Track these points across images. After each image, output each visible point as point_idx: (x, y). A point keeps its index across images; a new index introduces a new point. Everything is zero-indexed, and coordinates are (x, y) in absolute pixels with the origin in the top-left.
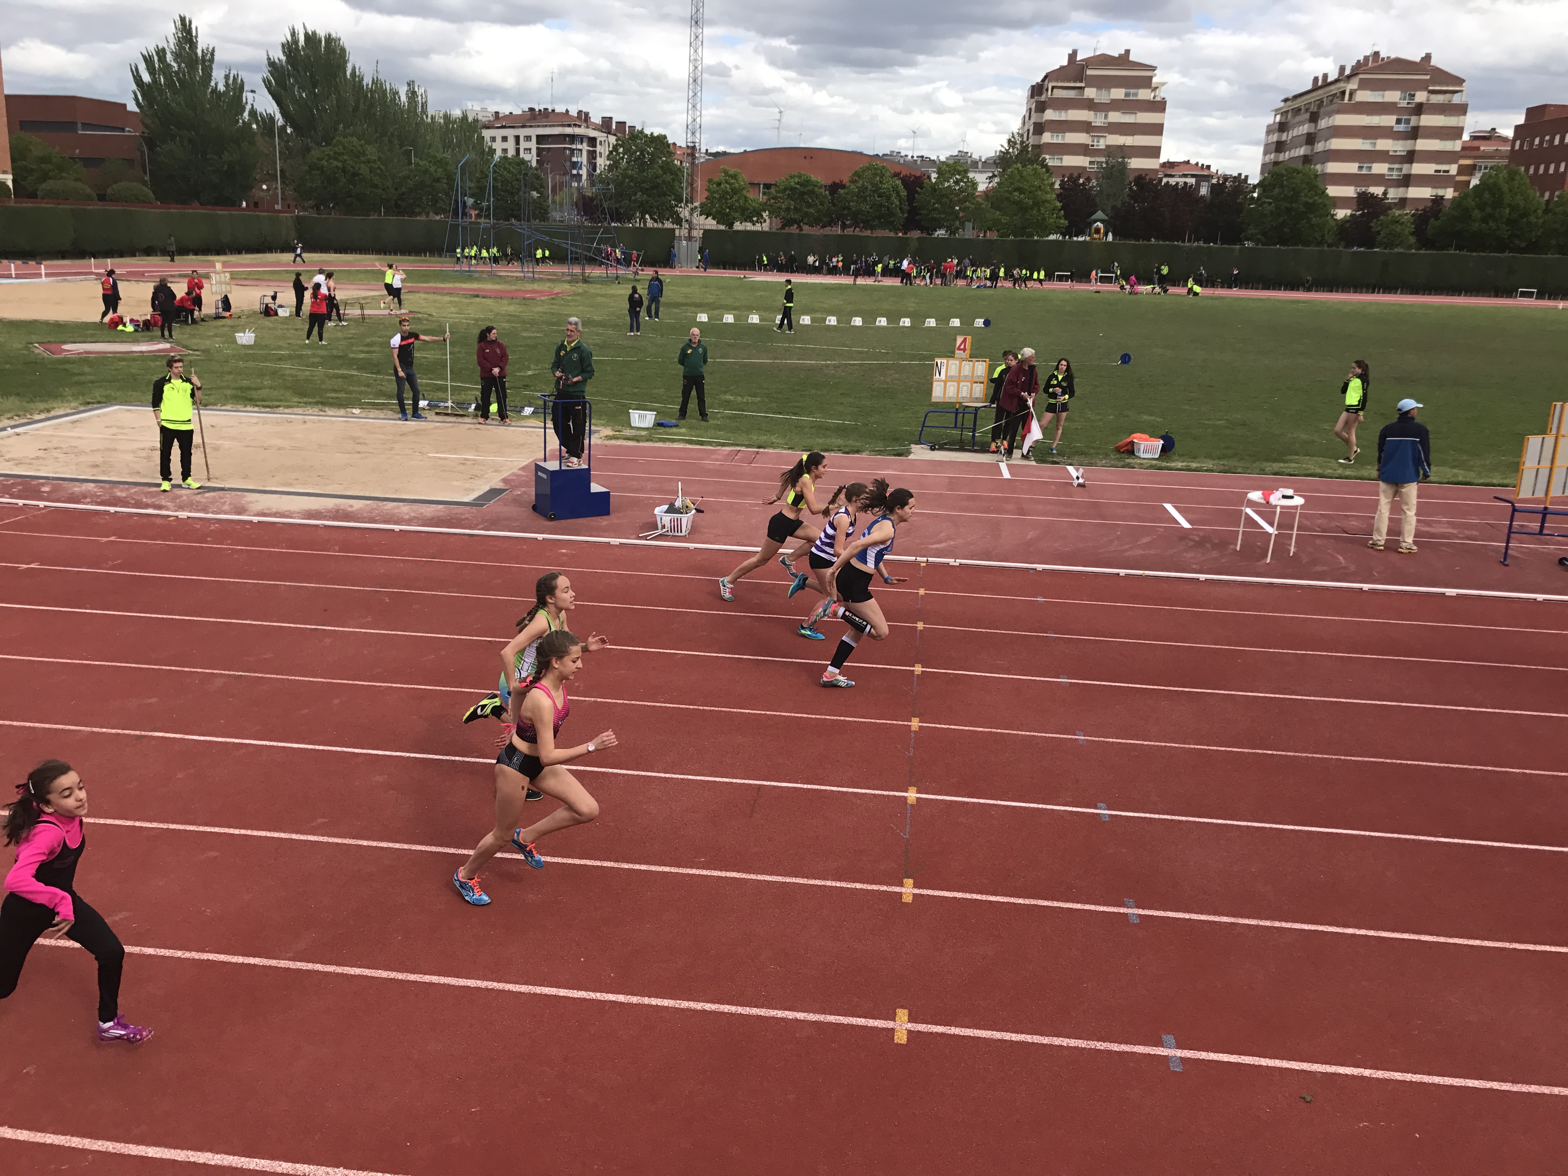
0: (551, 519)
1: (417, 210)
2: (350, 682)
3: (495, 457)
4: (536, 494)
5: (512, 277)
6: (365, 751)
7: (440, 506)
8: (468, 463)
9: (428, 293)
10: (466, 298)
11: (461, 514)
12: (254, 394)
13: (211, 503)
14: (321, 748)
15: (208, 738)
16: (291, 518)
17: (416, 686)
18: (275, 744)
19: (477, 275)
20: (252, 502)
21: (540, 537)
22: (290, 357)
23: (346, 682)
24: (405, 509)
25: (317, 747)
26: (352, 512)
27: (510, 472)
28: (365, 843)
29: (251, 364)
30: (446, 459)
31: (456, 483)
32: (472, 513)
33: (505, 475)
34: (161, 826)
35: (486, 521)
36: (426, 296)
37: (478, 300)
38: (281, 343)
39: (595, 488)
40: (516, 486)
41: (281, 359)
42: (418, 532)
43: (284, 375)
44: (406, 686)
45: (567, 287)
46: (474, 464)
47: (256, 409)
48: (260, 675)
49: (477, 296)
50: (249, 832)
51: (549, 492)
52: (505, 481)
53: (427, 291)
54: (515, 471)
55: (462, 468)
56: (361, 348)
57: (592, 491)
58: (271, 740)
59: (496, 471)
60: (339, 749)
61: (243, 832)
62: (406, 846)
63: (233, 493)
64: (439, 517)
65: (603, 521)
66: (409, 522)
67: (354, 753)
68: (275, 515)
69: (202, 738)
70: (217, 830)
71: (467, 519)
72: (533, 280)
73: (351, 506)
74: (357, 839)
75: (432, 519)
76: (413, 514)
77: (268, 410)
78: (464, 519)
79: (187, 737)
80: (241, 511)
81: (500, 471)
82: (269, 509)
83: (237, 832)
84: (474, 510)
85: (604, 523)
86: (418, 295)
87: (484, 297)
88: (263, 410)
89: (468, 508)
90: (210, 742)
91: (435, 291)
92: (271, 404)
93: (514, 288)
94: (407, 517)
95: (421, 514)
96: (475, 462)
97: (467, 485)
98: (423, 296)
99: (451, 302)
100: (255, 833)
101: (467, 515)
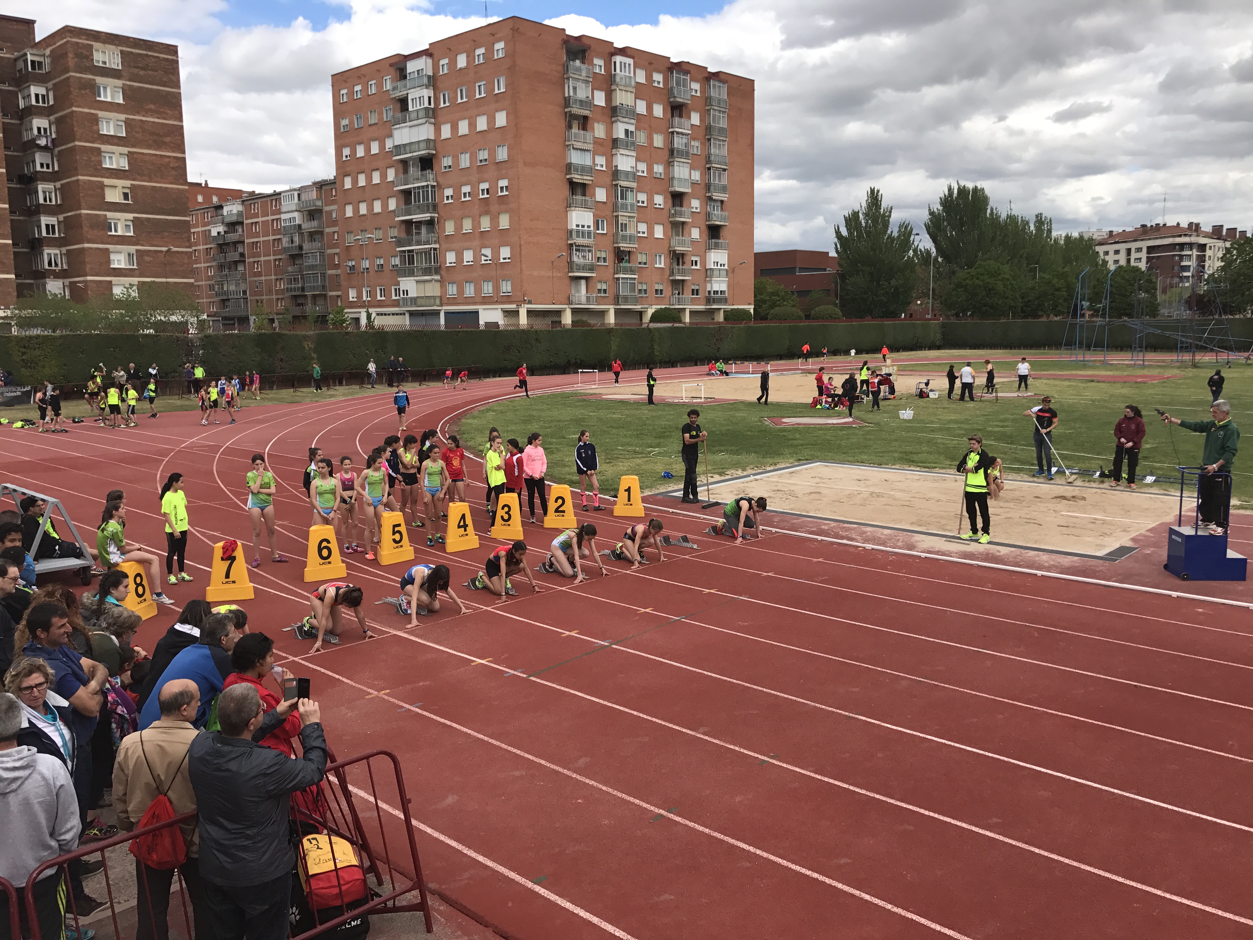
0: (1184, 579)
1: (1040, 313)
2: (1011, 702)
3: (1122, 518)
4: (1169, 556)
5: (1123, 364)
6: (1028, 766)
7: (1076, 558)
8: (1098, 522)
9: (1049, 379)
10: (1082, 382)
11: (1096, 566)
12: (915, 457)
13: (890, 539)
14: (990, 755)
15: (899, 729)
16: (951, 556)
17: (1069, 716)
18: (952, 744)
19: (1091, 364)
20: (919, 541)
21: (1174, 594)
22: (940, 429)
23: (1007, 701)
24: (1044, 558)
25: (987, 754)
26: (1000, 556)
27: (1138, 533)
28: (1037, 851)
29: (910, 434)
30: (1077, 517)
31: (1088, 539)
32: (1106, 566)
33: (1133, 535)
34: (868, 793)
35: (1120, 574)
36: (1048, 381)
37: (1093, 384)
38: (932, 419)
39: (1231, 554)
40: (1144, 546)
41: (933, 430)
42: (1057, 578)
43: (937, 443)
44: (1060, 714)
45: (1176, 372)
46: (1103, 524)
47: (918, 469)
48: (936, 683)
49: (1092, 381)
50: (936, 816)
51: (1183, 555)
52: (1133, 540)
53: (1048, 377)
54: (1143, 532)
55: (1092, 526)
56: (996, 423)
57: (1228, 557)
58: (949, 740)
59: (1124, 531)
60: (1006, 759)
61: (932, 814)
62: (1075, 864)
63: (905, 533)
64: (1075, 567)
65: (1239, 586)
66: (1048, 569)
67: (1019, 765)
68: (937, 553)
69: (895, 728)
70: (911, 807)
71: (1101, 571)
72: (1143, 367)
73: (999, 551)
74: (1029, 845)
75: (1069, 568)
76: (1052, 563)
77: (926, 470)
78: (1098, 572)
79: (883, 724)
80: (911, 547)
81: (1128, 531)
82: (932, 548)
83: (927, 813)
84: (1107, 563)
85: (1240, 588)
86: (1040, 381)
87: (1098, 382)
88: (923, 470)
89: (1101, 562)
90: (901, 731)
91: (1055, 377)
92: (929, 465)
93: (1125, 373)
94: (1047, 564)
95: (1059, 563)
96: (1104, 522)
97: (1099, 542)
98: (1045, 381)
99: (1069, 386)
100: (941, 818)
101: (1101, 568)
